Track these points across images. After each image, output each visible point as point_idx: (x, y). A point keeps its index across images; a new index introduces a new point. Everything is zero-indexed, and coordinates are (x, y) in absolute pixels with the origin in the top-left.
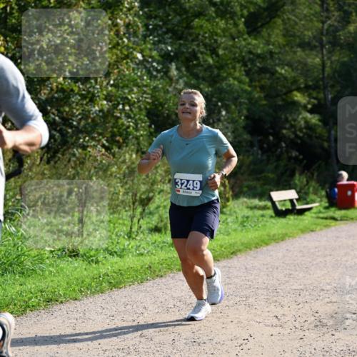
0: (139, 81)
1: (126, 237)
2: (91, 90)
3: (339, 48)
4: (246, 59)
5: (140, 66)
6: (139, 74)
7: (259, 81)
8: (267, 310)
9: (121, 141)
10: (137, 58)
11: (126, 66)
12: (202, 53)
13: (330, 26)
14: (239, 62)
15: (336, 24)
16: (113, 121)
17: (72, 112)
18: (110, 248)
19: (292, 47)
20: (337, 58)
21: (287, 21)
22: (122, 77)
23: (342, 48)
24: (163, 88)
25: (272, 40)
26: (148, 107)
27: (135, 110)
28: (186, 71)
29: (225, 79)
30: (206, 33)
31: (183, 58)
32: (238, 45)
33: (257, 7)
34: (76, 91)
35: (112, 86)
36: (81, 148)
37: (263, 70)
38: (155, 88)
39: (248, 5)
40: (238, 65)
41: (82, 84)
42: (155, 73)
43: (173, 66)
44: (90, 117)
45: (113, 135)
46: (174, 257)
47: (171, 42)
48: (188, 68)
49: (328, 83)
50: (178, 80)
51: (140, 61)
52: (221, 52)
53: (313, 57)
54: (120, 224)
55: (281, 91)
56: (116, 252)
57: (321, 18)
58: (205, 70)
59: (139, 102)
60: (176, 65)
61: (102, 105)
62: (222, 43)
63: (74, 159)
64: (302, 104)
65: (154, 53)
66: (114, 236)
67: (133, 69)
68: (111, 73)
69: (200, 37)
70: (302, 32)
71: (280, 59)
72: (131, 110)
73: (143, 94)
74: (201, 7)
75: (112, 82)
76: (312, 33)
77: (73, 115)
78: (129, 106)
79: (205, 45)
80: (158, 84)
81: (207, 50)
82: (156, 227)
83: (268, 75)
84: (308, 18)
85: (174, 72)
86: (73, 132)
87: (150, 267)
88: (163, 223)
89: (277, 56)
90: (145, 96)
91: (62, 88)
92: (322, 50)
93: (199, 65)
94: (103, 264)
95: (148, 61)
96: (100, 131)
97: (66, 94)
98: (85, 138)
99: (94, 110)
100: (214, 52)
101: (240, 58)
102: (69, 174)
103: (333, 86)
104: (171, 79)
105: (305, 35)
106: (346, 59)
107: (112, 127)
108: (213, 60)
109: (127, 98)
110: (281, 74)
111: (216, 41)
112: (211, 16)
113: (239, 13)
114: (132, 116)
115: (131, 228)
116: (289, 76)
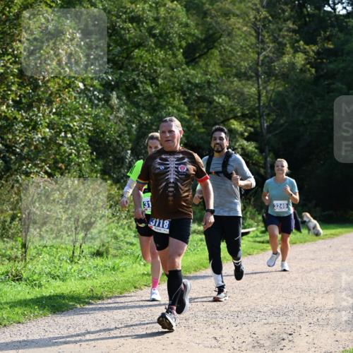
0: (80, 109)
1: (68, 261)
2: (34, 117)
3: (274, 78)
4: (185, 88)
5: (82, 95)
6: (81, 102)
7: (197, 110)
8: (206, 331)
9: (63, 167)
10: (79, 87)
11: (68, 95)
12: (142, 82)
13: (265, 57)
14: (178, 91)
15: (271, 55)
16: (55, 148)
17: (15, 139)
18: (53, 273)
19: (229, 77)
20: (272, 88)
21: (223, 52)
22: (64, 105)
23: (276, 79)
24: (104, 116)
25: (210, 70)
26: (90, 134)
27: (77, 138)
28: (126, 99)
29: (165, 107)
30: (146, 63)
31: (124, 87)
32: (177, 75)
33: (195, 38)
34: (19, 119)
35: (54, 114)
36: (24, 174)
37: (201, 99)
38: (96, 116)
39: (187, 36)
40: (177, 95)
41: (25, 112)
42: (96, 102)
43: (114, 95)
44: (33, 144)
45: (56, 162)
46: (115, 280)
47: (111, 72)
48: (128, 97)
49: (264, 112)
50: (119, 108)
51: (81, 90)
52: (160, 82)
53: (249, 86)
54: (62, 248)
55: (219, 119)
56: (58, 276)
57: (257, 49)
58: (145, 99)
59: (80, 130)
60: (117, 94)
61: (44, 132)
62: (161, 73)
63: (18, 185)
64: (239, 132)
65: (96, 82)
66: (56, 261)
67: (75, 98)
68: (54, 101)
69: (140, 67)
70: (239, 63)
71: (217, 89)
72: (73, 137)
73: (85, 122)
74: (141, 37)
75: (54, 110)
76: (248, 64)
77: (16, 142)
78: (72, 134)
79: (145, 75)
80: (100, 112)
81: (146, 80)
82: (98, 251)
83: (206, 104)
84: (245, 50)
85: (115, 101)
86: (16, 158)
87: (92, 290)
88: (105, 248)
89: (214, 86)
90: (86, 123)
91: (6, 116)
92: (258, 80)
93: (139, 94)
94: (46, 288)
95: (89, 90)
96: (43, 158)
97: (9, 122)
98: (28, 164)
99: (37, 137)
100: (153, 81)
101: (179, 88)
102: (12, 200)
103: (268, 115)
104: (112, 108)
105: (241, 66)
106: (281, 89)
107: (54, 154)
108: (153, 89)
109: (69, 126)
110: (219, 103)
111: (155, 71)
112: (151, 46)
113: (178, 44)
114: (75, 143)
115: (73, 253)
116: (226, 105)
